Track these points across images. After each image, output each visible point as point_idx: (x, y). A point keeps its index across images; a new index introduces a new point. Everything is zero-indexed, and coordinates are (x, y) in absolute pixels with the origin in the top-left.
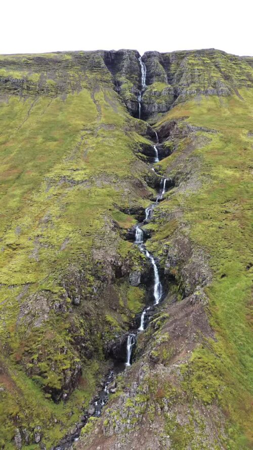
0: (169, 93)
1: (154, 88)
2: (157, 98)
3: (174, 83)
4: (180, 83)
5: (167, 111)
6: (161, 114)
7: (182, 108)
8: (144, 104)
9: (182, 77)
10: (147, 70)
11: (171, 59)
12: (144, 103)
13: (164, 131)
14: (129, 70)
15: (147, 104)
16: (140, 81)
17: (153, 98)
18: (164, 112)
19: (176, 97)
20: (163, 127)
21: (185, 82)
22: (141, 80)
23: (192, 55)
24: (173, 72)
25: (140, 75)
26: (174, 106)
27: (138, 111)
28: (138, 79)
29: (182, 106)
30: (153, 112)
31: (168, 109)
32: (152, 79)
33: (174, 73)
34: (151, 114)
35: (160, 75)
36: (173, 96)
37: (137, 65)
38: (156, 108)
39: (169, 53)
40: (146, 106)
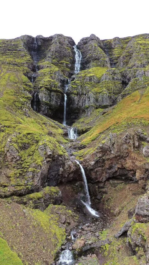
0: (113, 78)
1: (90, 73)
2: (94, 86)
3: (120, 68)
4: (130, 65)
5: (111, 106)
6: (101, 110)
7: (144, 99)
8: (73, 96)
9: (130, 58)
10: (83, 55)
11: (113, 43)
12: (73, 93)
13: (107, 164)
14: (57, 54)
15: (77, 94)
16: (72, 68)
17: (88, 86)
18: (105, 107)
19: (125, 84)
20: (104, 150)
21: (138, 63)
22: (74, 67)
23: (141, 38)
24: (116, 56)
25: (73, 62)
26: (124, 96)
27: (62, 106)
28: (70, 66)
29: (142, 95)
30: (87, 108)
31: (114, 102)
32: (88, 65)
33: (119, 57)
34: (84, 111)
35: (98, 59)
36: (120, 82)
37: (69, 51)
38: (92, 100)
39: (111, 40)
40: (76, 98)
